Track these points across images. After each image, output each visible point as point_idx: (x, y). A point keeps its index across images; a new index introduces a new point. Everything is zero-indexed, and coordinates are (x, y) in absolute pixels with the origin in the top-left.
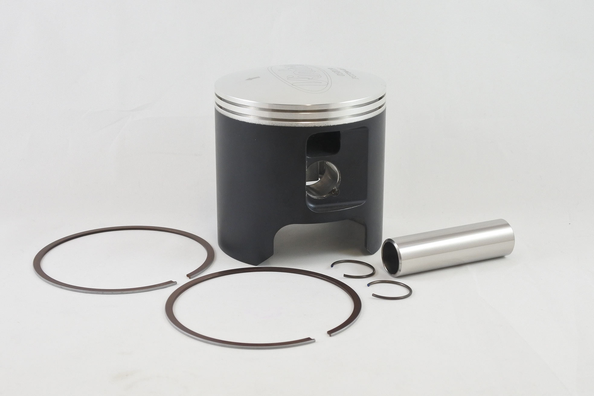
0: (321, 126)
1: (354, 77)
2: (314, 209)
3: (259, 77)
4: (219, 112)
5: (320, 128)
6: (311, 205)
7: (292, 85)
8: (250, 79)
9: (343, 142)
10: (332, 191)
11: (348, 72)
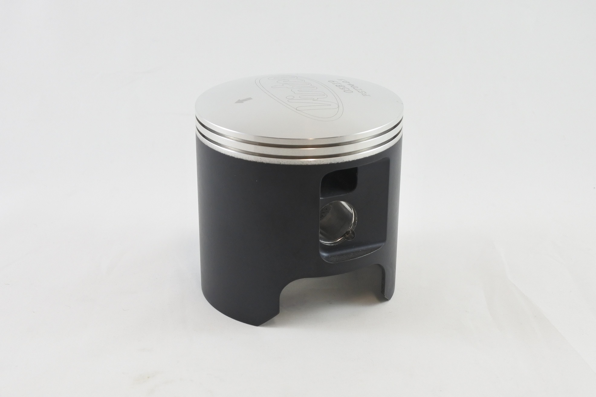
0: (338, 162)
1: (364, 93)
2: (327, 258)
3: (250, 99)
4: (205, 144)
5: (338, 164)
6: (324, 254)
7: (296, 109)
8: (240, 101)
9: (361, 177)
10: (345, 234)
11: (353, 85)
